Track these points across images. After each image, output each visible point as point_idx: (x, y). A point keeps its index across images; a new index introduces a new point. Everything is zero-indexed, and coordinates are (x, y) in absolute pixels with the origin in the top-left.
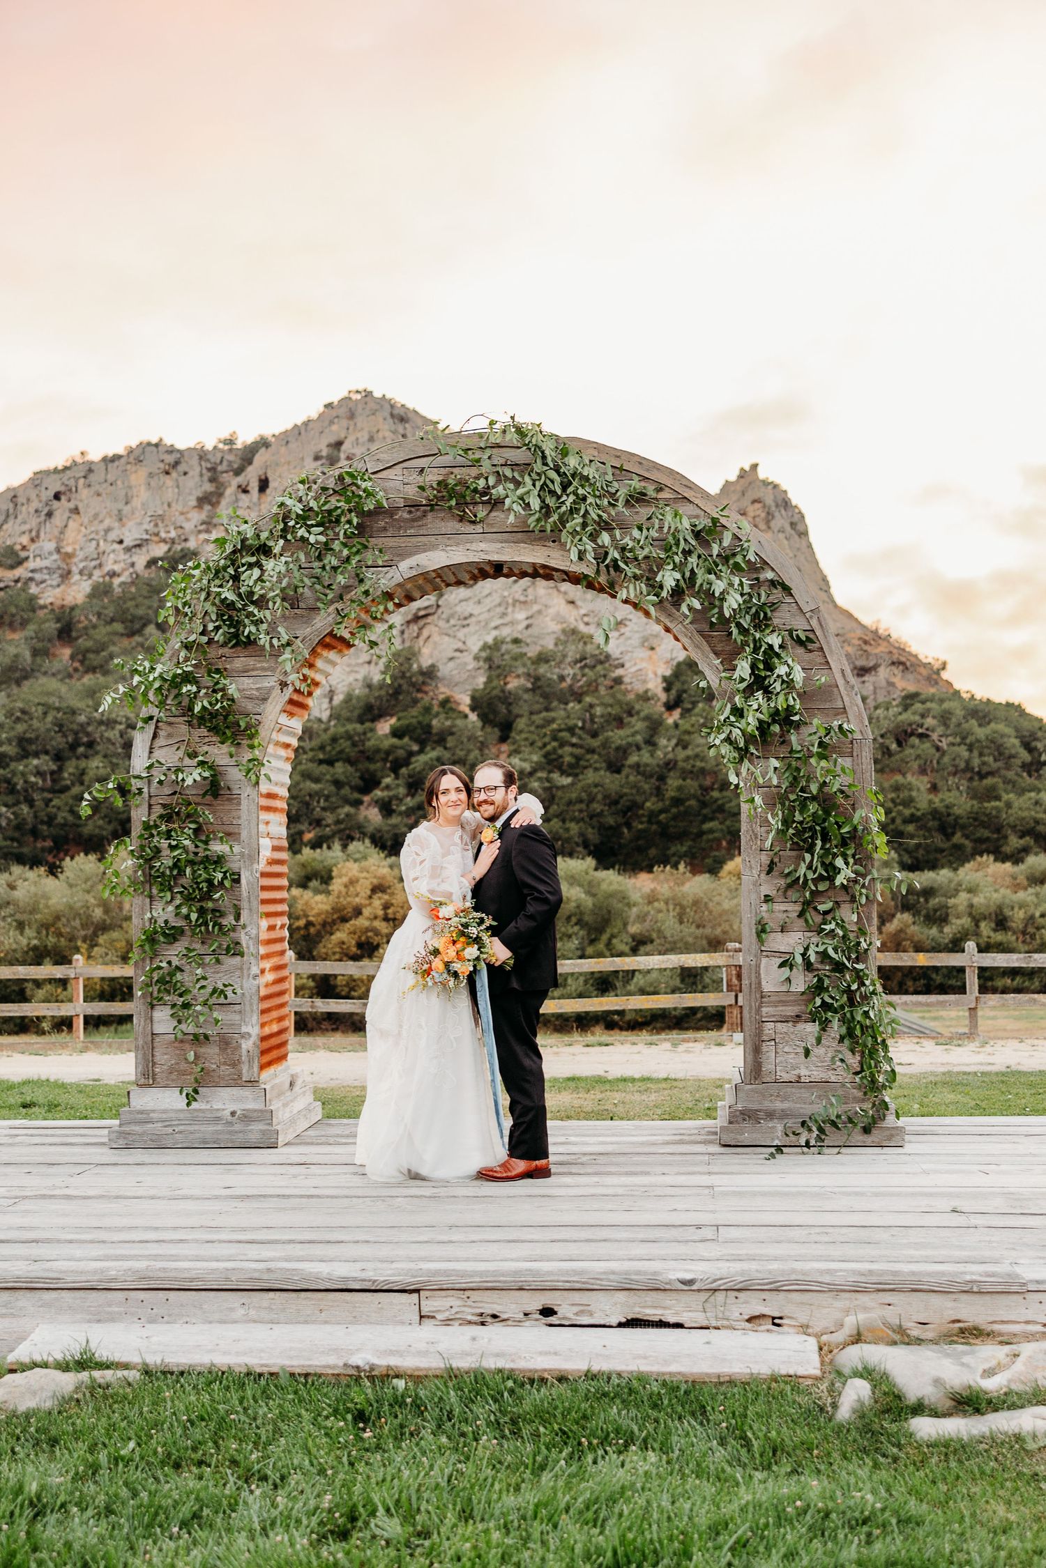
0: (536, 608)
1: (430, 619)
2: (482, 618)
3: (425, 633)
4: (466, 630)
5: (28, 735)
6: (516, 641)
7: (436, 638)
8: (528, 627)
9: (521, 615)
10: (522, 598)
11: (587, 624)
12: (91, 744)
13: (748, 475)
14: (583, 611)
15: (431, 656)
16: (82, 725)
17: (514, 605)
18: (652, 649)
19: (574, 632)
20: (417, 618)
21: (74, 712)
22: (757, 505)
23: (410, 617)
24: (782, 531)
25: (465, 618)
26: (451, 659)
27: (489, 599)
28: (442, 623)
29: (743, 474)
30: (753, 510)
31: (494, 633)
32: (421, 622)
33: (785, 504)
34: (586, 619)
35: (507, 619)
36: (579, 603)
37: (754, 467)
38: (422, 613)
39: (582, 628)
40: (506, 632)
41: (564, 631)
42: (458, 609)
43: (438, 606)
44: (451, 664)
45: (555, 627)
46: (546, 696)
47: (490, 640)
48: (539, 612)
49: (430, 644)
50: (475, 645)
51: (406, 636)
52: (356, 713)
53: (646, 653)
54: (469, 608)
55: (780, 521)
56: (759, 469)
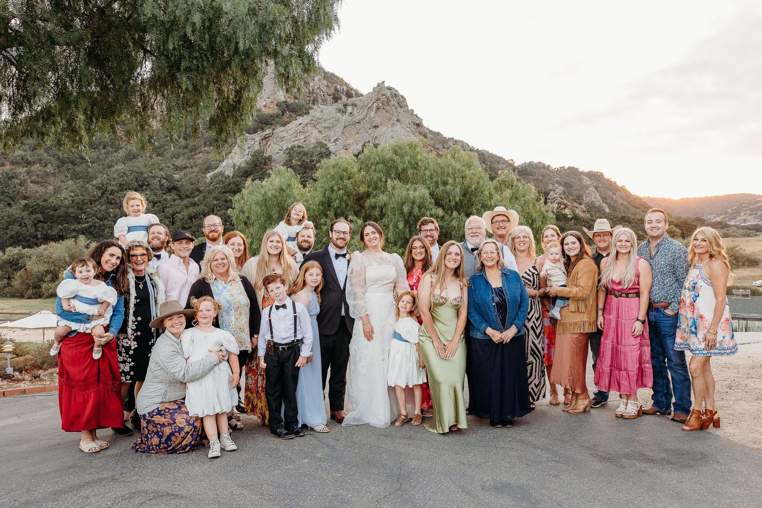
0: (308, 134)
1: (270, 138)
2: (288, 138)
3: (269, 143)
4: (282, 142)
5: (123, 183)
6: (299, 147)
7: (272, 145)
8: (304, 142)
9: (302, 137)
10: (302, 131)
11: (325, 140)
12: (148, 185)
13: (380, 86)
14: (324, 135)
15: (271, 152)
16: (145, 178)
17: (300, 133)
18: (347, 149)
19: (320, 143)
20: (265, 138)
21: (142, 173)
22: (384, 97)
23: (263, 138)
24: (394, 105)
25: (282, 138)
26: (277, 153)
27: (291, 131)
28: (274, 140)
29: (379, 85)
30: (382, 98)
31: (293, 143)
32: (267, 140)
33: (396, 95)
34: (325, 138)
35: (297, 138)
36: (323, 132)
37: (383, 82)
38: (267, 136)
39: (324, 141)
40: (296, 143)
41: (317, 143)
42: (280, 134)
43: (273, 133)
44: (277, 155)
45: (314, 141)
46: (305, 168)
47: (290, 146)
48: (309, 135)
49: (270, 148)
50: (285, 147)
51: (261, 144)
52: (241, 174)
53: (343, 151)
54: (284, 134)
55: (393, 102)
56: (385, 83)
